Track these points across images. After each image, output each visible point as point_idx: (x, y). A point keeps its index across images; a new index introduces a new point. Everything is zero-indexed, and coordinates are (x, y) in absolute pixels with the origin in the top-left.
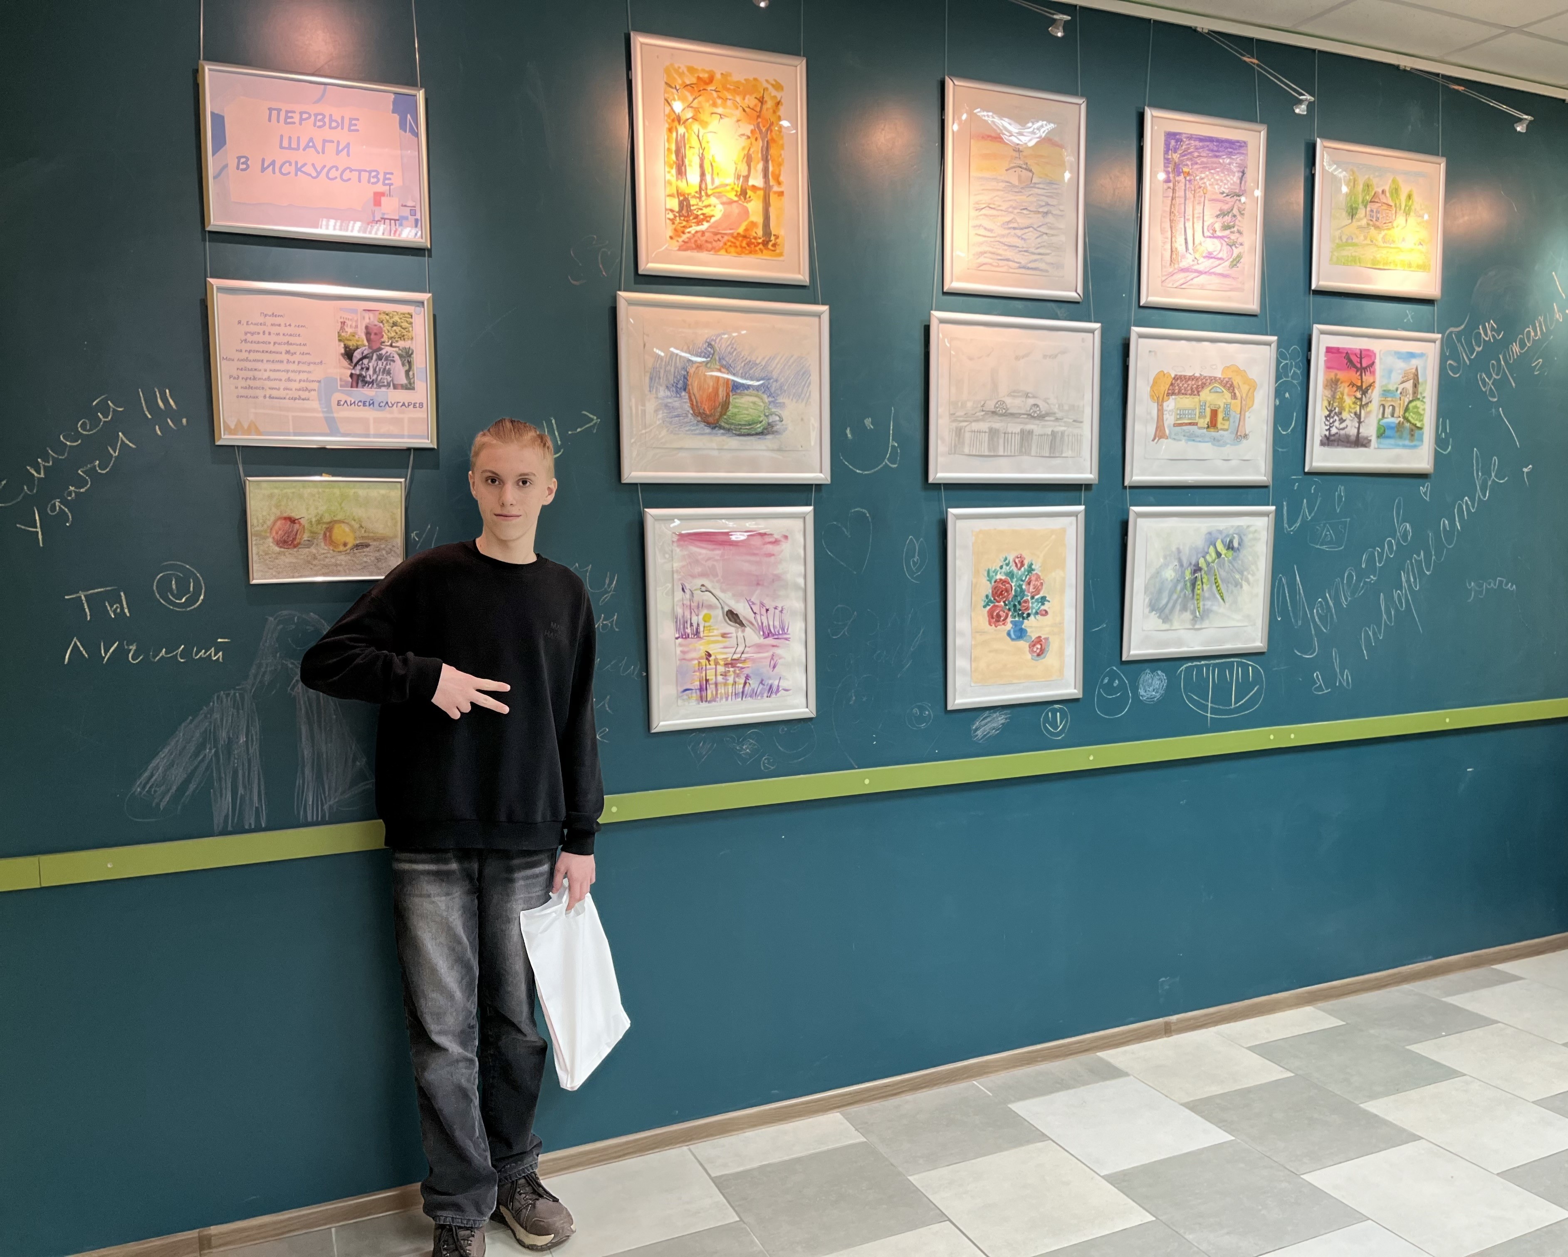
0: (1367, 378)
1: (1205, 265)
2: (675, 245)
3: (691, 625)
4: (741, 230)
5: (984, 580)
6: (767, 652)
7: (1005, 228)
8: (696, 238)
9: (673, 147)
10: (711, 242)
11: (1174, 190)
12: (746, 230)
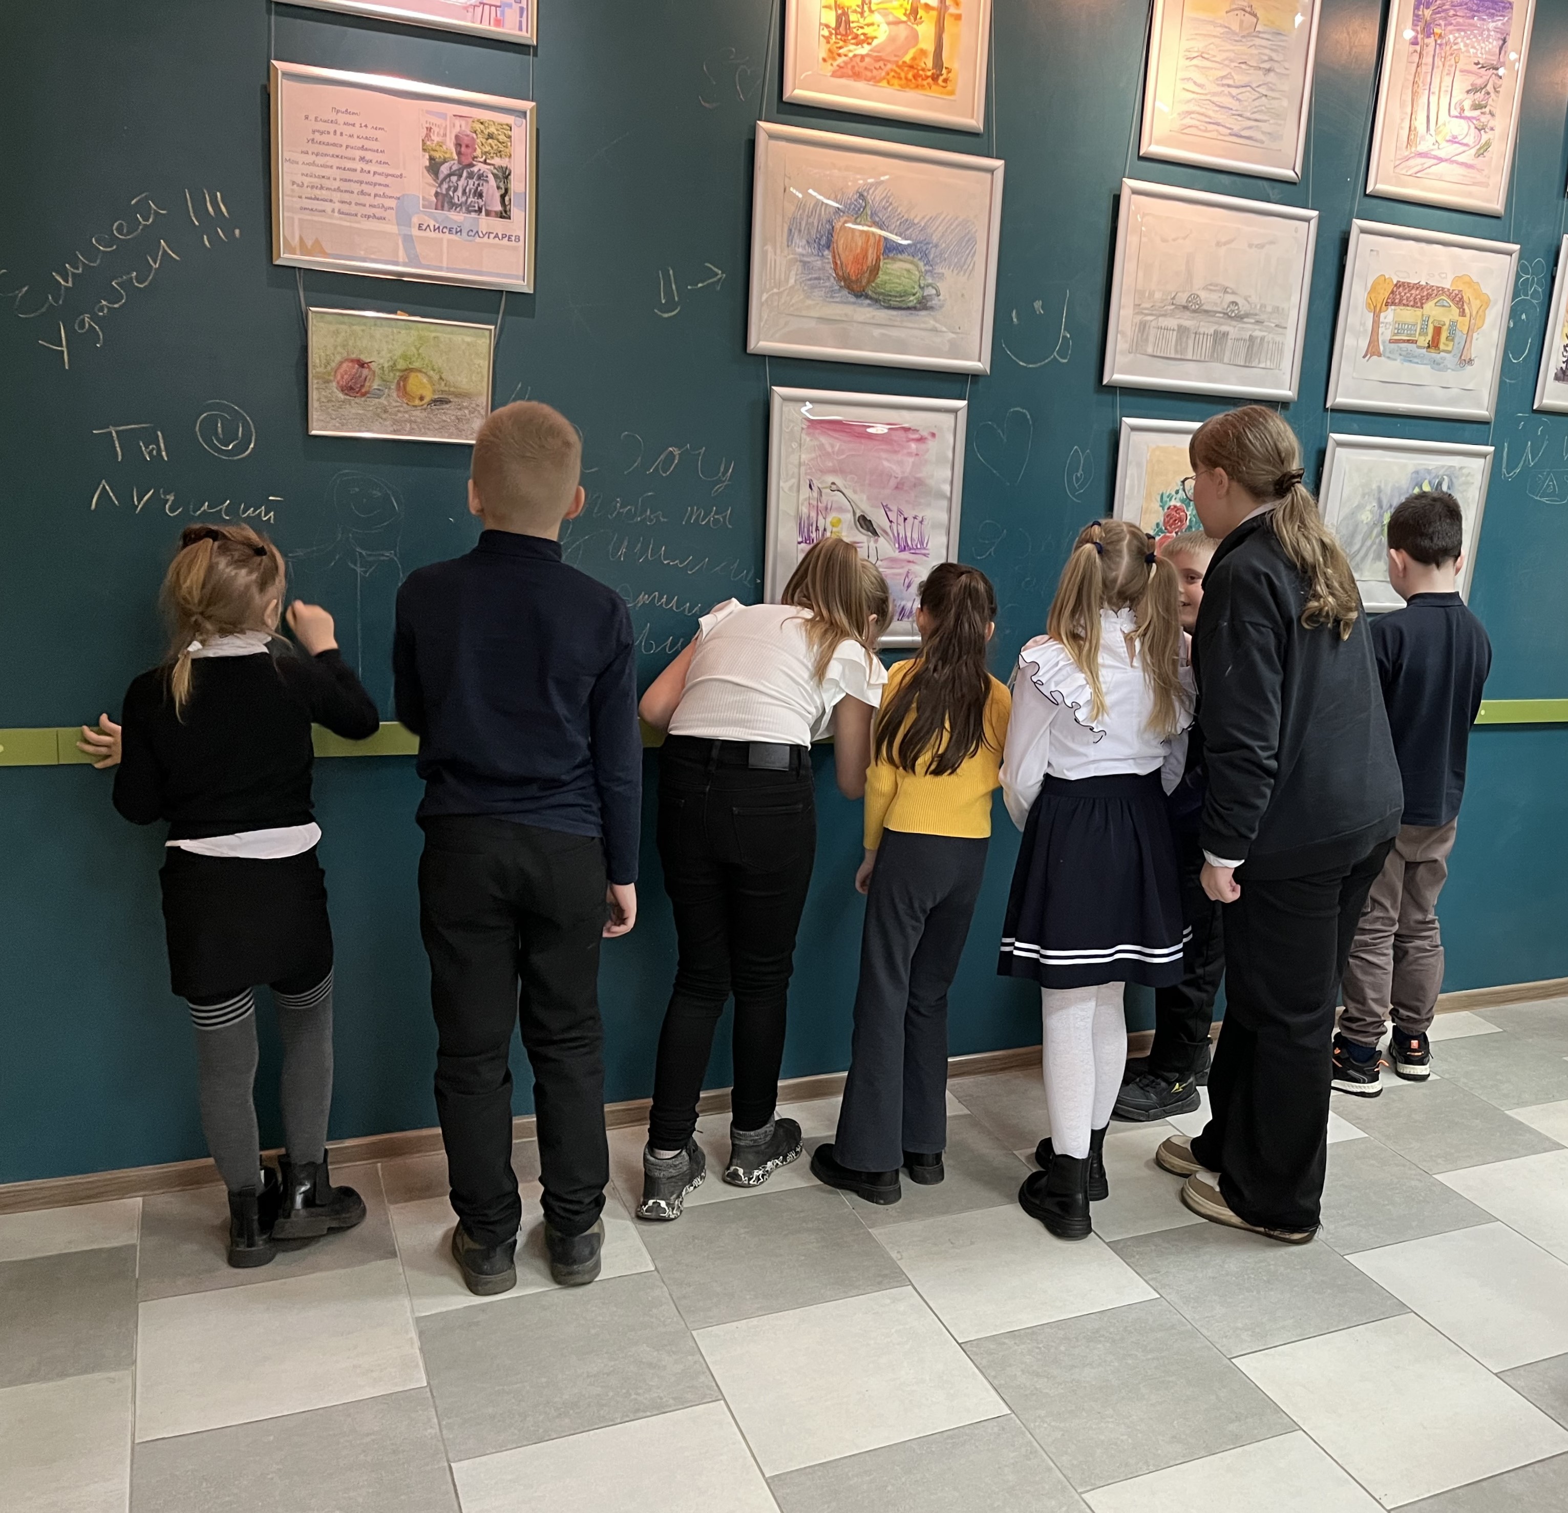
1: (1447, 150)
2: (828, 69)
3: (817, 529)
4: (907, 58)
5: (1156, 505)
6: (902, 567)
7: (1218, 85)
8: (854, 63)
10: (871, 71)
11: (1421, 55)
12: (914, 59)
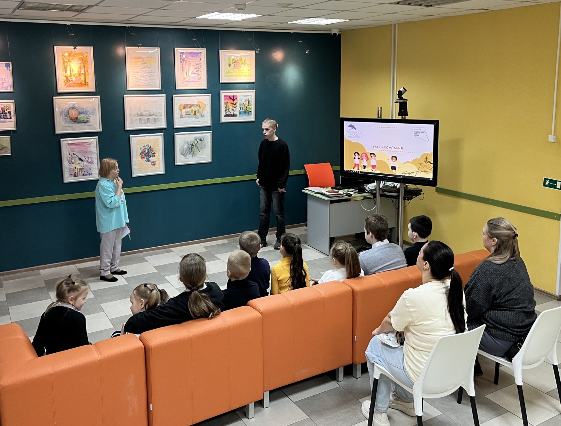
0: (235, 102)
1: (191, 80)
2: (65, 86)
3: (71, 161)
4: (80, 82)
5: (139, 150)
6: (89, 166)
8: (70, 85)
9: (64, 67)
10: (73, 85)
11: (183, 64)
12: (81, 82)
